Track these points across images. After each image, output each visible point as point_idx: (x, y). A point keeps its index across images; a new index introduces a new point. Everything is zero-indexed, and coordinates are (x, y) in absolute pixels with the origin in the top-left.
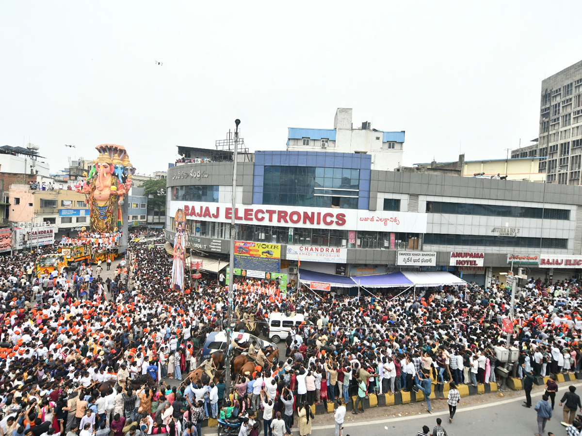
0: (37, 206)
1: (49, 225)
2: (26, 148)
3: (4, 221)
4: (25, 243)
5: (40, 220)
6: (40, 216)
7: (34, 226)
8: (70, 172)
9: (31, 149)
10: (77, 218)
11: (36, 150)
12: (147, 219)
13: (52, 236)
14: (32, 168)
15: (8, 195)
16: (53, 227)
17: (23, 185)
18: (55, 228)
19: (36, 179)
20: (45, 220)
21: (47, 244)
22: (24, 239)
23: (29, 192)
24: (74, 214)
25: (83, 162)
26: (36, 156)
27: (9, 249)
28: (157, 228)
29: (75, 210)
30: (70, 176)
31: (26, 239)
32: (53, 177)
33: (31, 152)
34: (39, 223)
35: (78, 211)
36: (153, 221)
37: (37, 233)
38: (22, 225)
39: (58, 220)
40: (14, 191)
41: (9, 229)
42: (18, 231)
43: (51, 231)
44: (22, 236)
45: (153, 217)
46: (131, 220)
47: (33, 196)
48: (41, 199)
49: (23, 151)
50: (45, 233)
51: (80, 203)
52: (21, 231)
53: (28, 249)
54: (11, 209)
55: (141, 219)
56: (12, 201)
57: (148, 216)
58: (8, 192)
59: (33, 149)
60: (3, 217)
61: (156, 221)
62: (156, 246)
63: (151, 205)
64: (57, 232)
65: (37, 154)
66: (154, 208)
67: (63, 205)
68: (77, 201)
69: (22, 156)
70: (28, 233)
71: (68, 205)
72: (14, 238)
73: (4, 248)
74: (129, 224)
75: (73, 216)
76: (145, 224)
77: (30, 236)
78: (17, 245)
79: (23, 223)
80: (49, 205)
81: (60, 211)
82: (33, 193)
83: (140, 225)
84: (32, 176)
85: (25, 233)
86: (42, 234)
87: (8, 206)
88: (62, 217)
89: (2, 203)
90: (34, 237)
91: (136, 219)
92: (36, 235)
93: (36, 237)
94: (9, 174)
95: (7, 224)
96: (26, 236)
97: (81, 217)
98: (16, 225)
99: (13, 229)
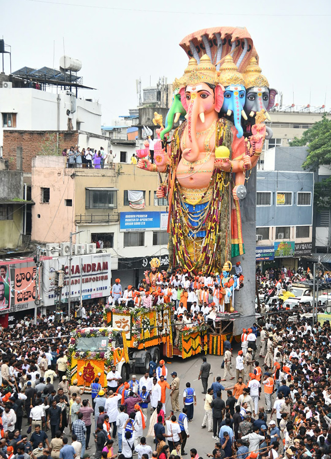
0: (80, 202)
1: (101, 252)
2: (58, 69)
3: (23, 242)
4: (58, 292)
5: (84, 239)
6: (85, 229)
7: (74, 253)
8: (139, 118)
9: (67, 70)
10: (155, 235)
11: (76, 71)
12: (314, 238)
13: (106, 278)
14: (71, 116)
15: (31, 182)
16: (109, 255)
17: (54, 158)
18: (112, 257)
19: (77, 140)
20: (95, 238)
21: (98, 296)
22: (57, 284)
23: (65, 175)
24: (148, 225)
25: (166, 89)
26: (77, 86)
27: (31, 304)
29: (150, 214)
30: (140, 128)
31: (60, 284)
32: (107, 135)
33: (66, 79)
34: (82, 245)
35: (156, 215)
37: (80, 268)
38: (53, 250)
39: (118, 239)
40: (40, 172)
41: (32, 258)
42: (47, 263)
43: (106, 266)
44: (53, 275)
46: (271, 241)
47: (72, 181)
48: (86, 189)
49: (52, 77)
50: (94, 270)
52: (54, 263)
53: (63, 307)
54: (35, 212)
55: (298, 236)
56: (37, 196)
57: (317, 229)
58: (29, 175)
59: (71, 69)
60: (22, 232)
63: (323, 196)
64: (116, 267)
65: (78, 82)
67: (127, 202)
69: (52, 90)
70: (64, 269)
71: (137, 203)
72: (40, 280)
73: (23, 302)
74: (265, 251)
75: (147, 229)
76: (310, 251)
77: (68, 276)
78: (46, 295)
79: (56, 245)
80: (101, 202)
81: (121, 216)
82: (73, 176)
83: (296, 255)
84: (70, 135)
85: (58, 268)
86: (88, 271)
87: (30, 206)
88: (125, 230)
89: (22, 199)
90: (74, 279)
91: (285, 238)
92: (77, 275)
93: (77, 279)
94: (32, 133)
95: (28, 248)
96: (61, 276)
97: (164, 232)
98: (43, 249)
99: (38, 260)
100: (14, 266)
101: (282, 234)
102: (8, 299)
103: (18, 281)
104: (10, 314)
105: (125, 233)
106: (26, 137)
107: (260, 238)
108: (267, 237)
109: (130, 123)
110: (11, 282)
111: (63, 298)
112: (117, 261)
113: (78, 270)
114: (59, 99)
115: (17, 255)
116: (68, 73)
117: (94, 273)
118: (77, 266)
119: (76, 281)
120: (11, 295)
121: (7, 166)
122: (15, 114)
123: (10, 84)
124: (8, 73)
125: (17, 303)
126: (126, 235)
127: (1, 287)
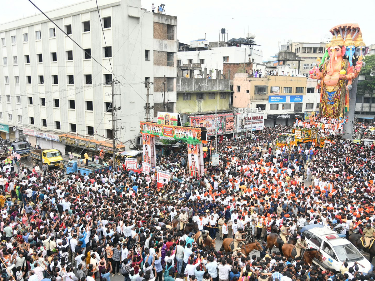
0: (252, 91)
1: (260, 112)
2: (246, 38)
3: (230, 107)
4: (242, 127)
5: (253, 106)
6: (254, 102)
8: (279, 57)
9: (249, 38)
10: (283, 105)
11: (253, 38)
13: (262, 122)
14: (250, 57)
15: (233, 83)
17: (242, 74)
18: (264, 114)
19: (252, 66)
20: (258, 106)
22: (242, 124)
23: (247, 80)
24: (281, 101)
25: (291, 45)
26: (253, 44)
27: (232, 132)
28: (366, 119)
29: (281, 97)
30: (279, 61)
31: (243, 124)
32: (265, 64)
33: (249, 42)
34: (253, 109)
35: (284, 97)
36: (362, 109)
38: (241, 111)
39: (268, 107)
40: (237, 80)
41: (233, 114)
42: (238, 116)
43: (262, 118)
44: (241, 120)
45: (363, 105)
47: (249, 83)
48: (255, 86)
49: (244, 42)
51: (286, 89)
52: (241, 116)
53: (244, 133)
54: (235, 95)
56: (235, 89)
58: (232, 81)
59: (251, 38)
60: (229, 103)
61: (366, 109)
62: (363, 142)
63: (360, 89)
64: (266, 118)
65: (254, 43)
66: (364, 93)
67: (272, 91)
68: (284, 87)
69: (243, 46)
70: (245, 118)
71: (276, 92)
72: (236, 122)
73: (229, 131)
75: (280, 103)
77: (246, 121)
78: (238, 128)
79: (242, 109)
80: (261, 91)
81: (269, 98)
82: (250, 81)
84: (249, 64)
85: (243, 118)
86: (255, 119)
87: (232, 93)
88: (270, 103)
89: (229, 90)
90: (249, 122)
92: (250, 121)
94: (234, 64)
95: (231, 109)
96: (244, 121)
97: (287, 104)
98: (237, 110)
99: (235, 114)
102: (223, 129)
104: (224, 135)
105: (270, 104)
106: (232, 66)
109: (275, 59)
110: (225, 123)
111: (244, 130)
113: (250, 119)
114: (245, 50)
115: (228, 112)
116: (250, 39)
117: (257, 120)
118: (250, 117)
120: (224, 128)
121: (224, 77)
122: (228, 57)
123: (227, 45)
124: (226, 41)
125: (226, 131)
126: (271, 105)
127: (220, 124)
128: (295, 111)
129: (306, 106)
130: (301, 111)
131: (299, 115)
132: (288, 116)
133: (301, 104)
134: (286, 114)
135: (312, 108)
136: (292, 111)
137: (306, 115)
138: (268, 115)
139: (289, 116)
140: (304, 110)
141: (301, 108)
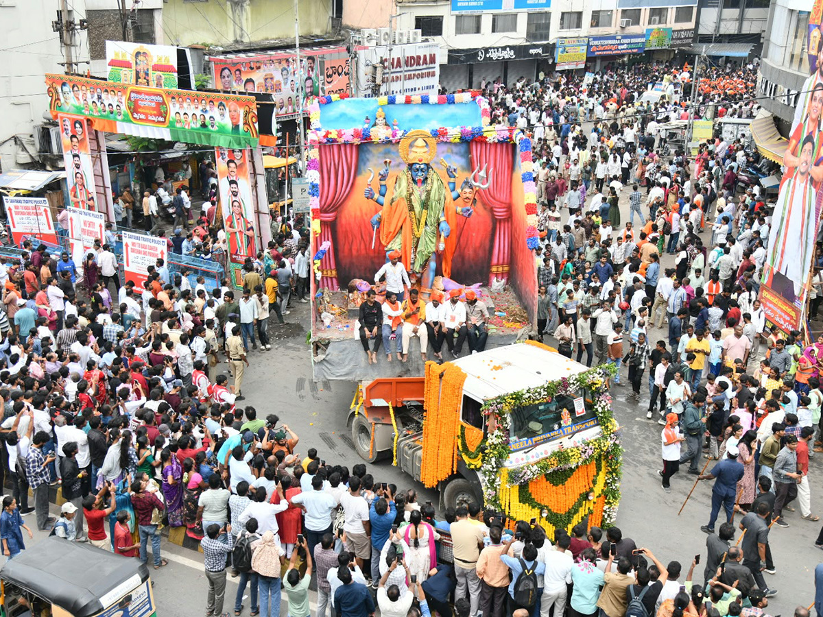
1: (427, 40)
3: (333, 27)
4: (375, 90)
5: (406, 24)
6: (408, 11)
7: (394, 41)
10: (495, 20)
12: (697, 23)
13: (433, 75)
16: (437, 46)
20: (420, 22)
22: (374, 81)
24: (487, 6)
28: (727, 57)
31: (378, 81)
34: (405, 31)
36: (718, 28)
37: (402, 61)
38: (370, 37)
39: (449, 25)
41: (345, 47)
42: (362, 54)
43: (433, 60)
44: (370, 69)
45: (720, 13)
46: (643, 27)
50: (418, 64)
52: (369, 55)
55: (677, 20)
57: (702, 9)
60: (331, 14)
61: (730, 28)
64: (445, 61)
70: (382, 62)
72: (355, 75)
74: (633, 41)
75: (485, 11)
76: (690, 41)
77: (387, 71)
78: (362, 93)
79: (372, 32)
83: (672, 46)
85: (376, 61)
86: (411, 66)
88: (457, 13)
90: (394, 75)
91: (660, 22)
92: (398, 69)
93: (398, 75)
95: (339, 34)
96: (379, 71)
97: (506, 15)
98: (357, 37)
99: (353, 49)
100: (323, 58)
101: (657, 18)
103: (328, 76)
105: (457, 16)
107: (628, 24)
108: (637, 22)
110: (321, 78)
112: (447, 53)
113: (399, 64)
115: (327, 43)
117: (419, 67)
118: (399, 59)
119: (397, 77)
120: (321, 93)
126: (459, 17)
127: (309, 83)
128: (530, 36)
129: (562, 19)
130: (546, 37)
131: (540, 51)
132: (508, 54)
133: (548, 15)
134: (504, 48)
135: (579, 25)
136: (519, 36)
137: (561, 49)
138: (449, 51)
139: (512, 53)
140: (555, 34)
141: (547, 27)
